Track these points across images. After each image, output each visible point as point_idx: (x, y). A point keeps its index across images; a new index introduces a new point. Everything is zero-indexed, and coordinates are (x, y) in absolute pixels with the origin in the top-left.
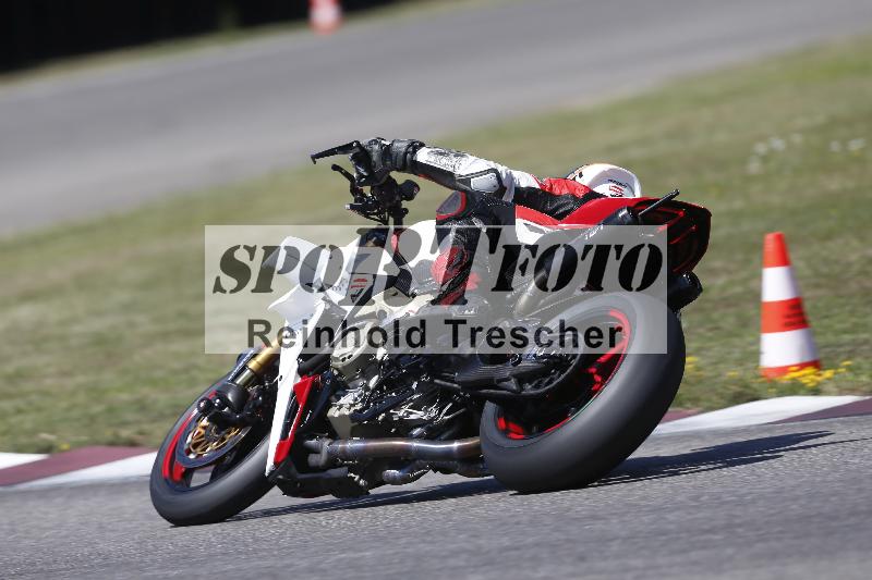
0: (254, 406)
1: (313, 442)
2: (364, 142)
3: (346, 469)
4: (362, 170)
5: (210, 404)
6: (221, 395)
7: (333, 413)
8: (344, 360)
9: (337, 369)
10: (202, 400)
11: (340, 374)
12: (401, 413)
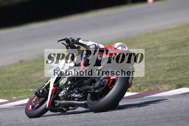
0: (45, 93)
1: (56, 101)
2: (68, 38)
3: (62, 107)
4: (68, 44)
5: (37, 93)
6: (39, 91)
7: (60, 95)
8: (62, 84)
9: (60, 86)
10: (35, 92)
11: (61, 87)
12: (73, 95)
